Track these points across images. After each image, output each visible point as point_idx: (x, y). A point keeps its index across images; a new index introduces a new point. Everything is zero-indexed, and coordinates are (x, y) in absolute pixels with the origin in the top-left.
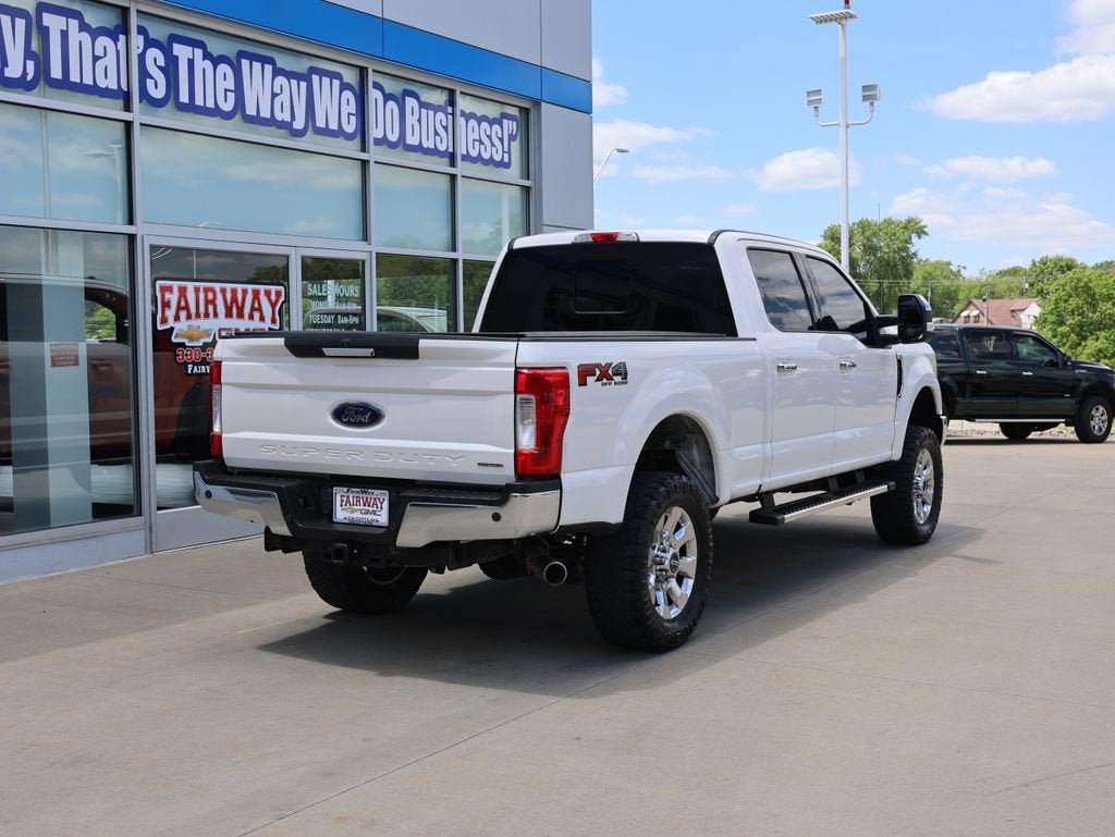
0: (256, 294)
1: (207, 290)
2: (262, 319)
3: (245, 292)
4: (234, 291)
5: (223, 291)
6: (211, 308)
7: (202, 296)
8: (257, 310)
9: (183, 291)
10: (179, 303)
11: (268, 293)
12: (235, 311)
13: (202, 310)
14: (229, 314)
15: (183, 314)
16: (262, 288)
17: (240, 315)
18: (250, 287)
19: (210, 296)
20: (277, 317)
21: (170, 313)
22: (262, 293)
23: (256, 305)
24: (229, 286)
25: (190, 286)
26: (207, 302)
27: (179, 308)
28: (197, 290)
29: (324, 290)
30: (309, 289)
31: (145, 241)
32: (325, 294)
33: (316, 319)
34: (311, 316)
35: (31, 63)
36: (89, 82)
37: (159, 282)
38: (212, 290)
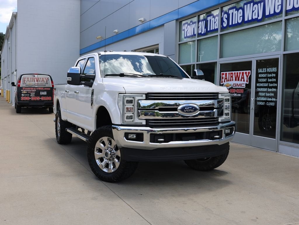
0: (243, 73)
2: (244, 81)
3: (240, 73)
4: (237, 73)
5: (235, 73)
7: (230, 75)
8: (243, 78)
9: (226, 74)
11: (246, 73)
13: (230, 79)
14: (236, 80)
15: (226, 80)
16: (244, 72)
17: (238, 80)
18: (241, 72)
19: (232, 75)
20: (248, 80)
21: (223, 80)
23: (243, 77)
24: (236, 72)
25: (228, 73)
26: (231, 77)
29: (264, 70)
30: (259, 70)
31: (219, 63)
32: (264, 72)
33: (260, 80)
34: (259, 79)
35: (205, 29)
36: (213, 29)
37: (222, 73)
38: (232, 73)
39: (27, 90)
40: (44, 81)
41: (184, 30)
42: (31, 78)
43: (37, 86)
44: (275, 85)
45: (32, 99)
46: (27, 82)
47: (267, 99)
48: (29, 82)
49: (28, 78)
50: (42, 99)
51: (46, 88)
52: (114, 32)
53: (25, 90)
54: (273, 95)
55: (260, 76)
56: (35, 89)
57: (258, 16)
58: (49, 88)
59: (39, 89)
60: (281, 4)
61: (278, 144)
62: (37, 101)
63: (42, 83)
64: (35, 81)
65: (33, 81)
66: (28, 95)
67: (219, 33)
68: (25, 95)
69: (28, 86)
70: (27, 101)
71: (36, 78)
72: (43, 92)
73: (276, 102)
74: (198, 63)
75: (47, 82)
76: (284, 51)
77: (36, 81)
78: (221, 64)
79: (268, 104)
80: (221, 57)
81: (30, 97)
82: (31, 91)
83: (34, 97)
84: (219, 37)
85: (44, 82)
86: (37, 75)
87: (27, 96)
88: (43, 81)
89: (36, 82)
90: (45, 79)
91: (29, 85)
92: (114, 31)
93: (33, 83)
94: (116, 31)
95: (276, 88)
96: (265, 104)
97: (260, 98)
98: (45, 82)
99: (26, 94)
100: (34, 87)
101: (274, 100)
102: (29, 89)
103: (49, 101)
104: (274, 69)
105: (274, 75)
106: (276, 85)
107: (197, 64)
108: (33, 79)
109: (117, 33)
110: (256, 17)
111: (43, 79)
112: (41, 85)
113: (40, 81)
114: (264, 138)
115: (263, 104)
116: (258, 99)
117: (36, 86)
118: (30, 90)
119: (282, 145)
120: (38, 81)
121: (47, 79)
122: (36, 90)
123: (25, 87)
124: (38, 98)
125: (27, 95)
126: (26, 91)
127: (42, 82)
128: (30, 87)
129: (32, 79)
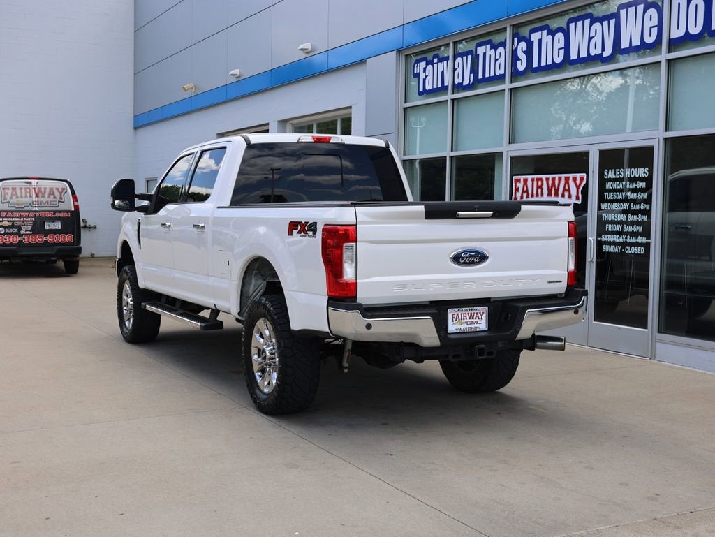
0: (567, 180)
1: (538, 180)
2: (570, 196)
3: (560, 179)
4: (554, 179)
5: (547, 179)
6: (540, 190)
7: (535, 183)
8: (567, 191)
9: (525, 181)
10: (524, 187)
11: (575, 179)
12: (553, 192)
13: (535, 192)
14: (549, 194)
15: (525, 194)
16: (571, 176)
17: (556, 195)
18: (563, 176)
19: (540, 183)
20: (580, 195)
21: (519, 195)
22: (571, 179)
23: (567, 188)
24: (550, 176)
25: (529, 178)
26: (538, 187)
27: (523, 191)
28: (533, 180)
29: (617, 173)
30: (606, 173)
31: (507, 155)
32: (618, 177)
33: (610, 196)
34: (605, 194)
35: (472, 75)
36: (492, 74)
37: (514, 177)
38: (541, 179)
39: (11, 219)
40: (53, 194)
41: (417, 75)
42: (21, 189)
43: (37, 209)
44: (644, 207)
45: (26, 240)
46: (11, 198)
47: (626, 238)
48: (17, 197)
49: (14, 189)
50: (50, 239)
51: (60, 212)
52: (232, 75)
53: (8, 219)
54: (640, 229)
55: (608, 185)
56: (32, 215)
57: (603, 49)
58: (67, 212)
59: (43, 215)
60: (657, 24)
61: (654, 343)
62: (37, 245)
63: (49, 200)
64: (31, 196)
65: (26, 197)
66: (16, 230)
67: (507, 85)
68: (7, 230)
69: (14, 209)
70: (11, 244)
71: (35, 188)
72: (53, 222)
73: (647, 246)
74: (455, 153)
75: (61, 198)
76: (666, 131)
77: (34, 195)
78: (512, 158)
79: (627, 249)
80: (512, 140)
81: (21, 236)
82: (23, 221)
83: (30, 235)
84: (507, 93)
85: (55, 197)
86: (36, 181)
87: (11, 234)
88: (52, 197)
89: (35, 199)
90: (58, 189)
91: (18, 205)
92: (231, 73)
93: (28, 200)
94: (237, 72)
95: (648, 213)
96: (621, 250)
97: (609, 236)
98: (58, 199)
99: (9, 227)
100: (29, 212)
101: (643, 240)
102: (18, 215)
103: (66, 244)
104: (643, 172)
105: (644, 185)
106: (647, 207)
107: (452, 157)
108: (28, 190)
109: (238, 77)
110: (599, 51)
111: (51, 189)
112: (46, 205)
113: (43, 196)
114: (620, 328)
115: (616, 249)
116: (605, 238)
117: (34, 209)
118: (21, 217)
119: (664, 342)
120: (40, 195)
121: (63, 189)
122: (35, 217)
123: (8, 211)
124: (40, 239)
125: (11, 230)
126: (9, 221)
127: (49, 197)
128: (20, 212)
129: (23, 190)
